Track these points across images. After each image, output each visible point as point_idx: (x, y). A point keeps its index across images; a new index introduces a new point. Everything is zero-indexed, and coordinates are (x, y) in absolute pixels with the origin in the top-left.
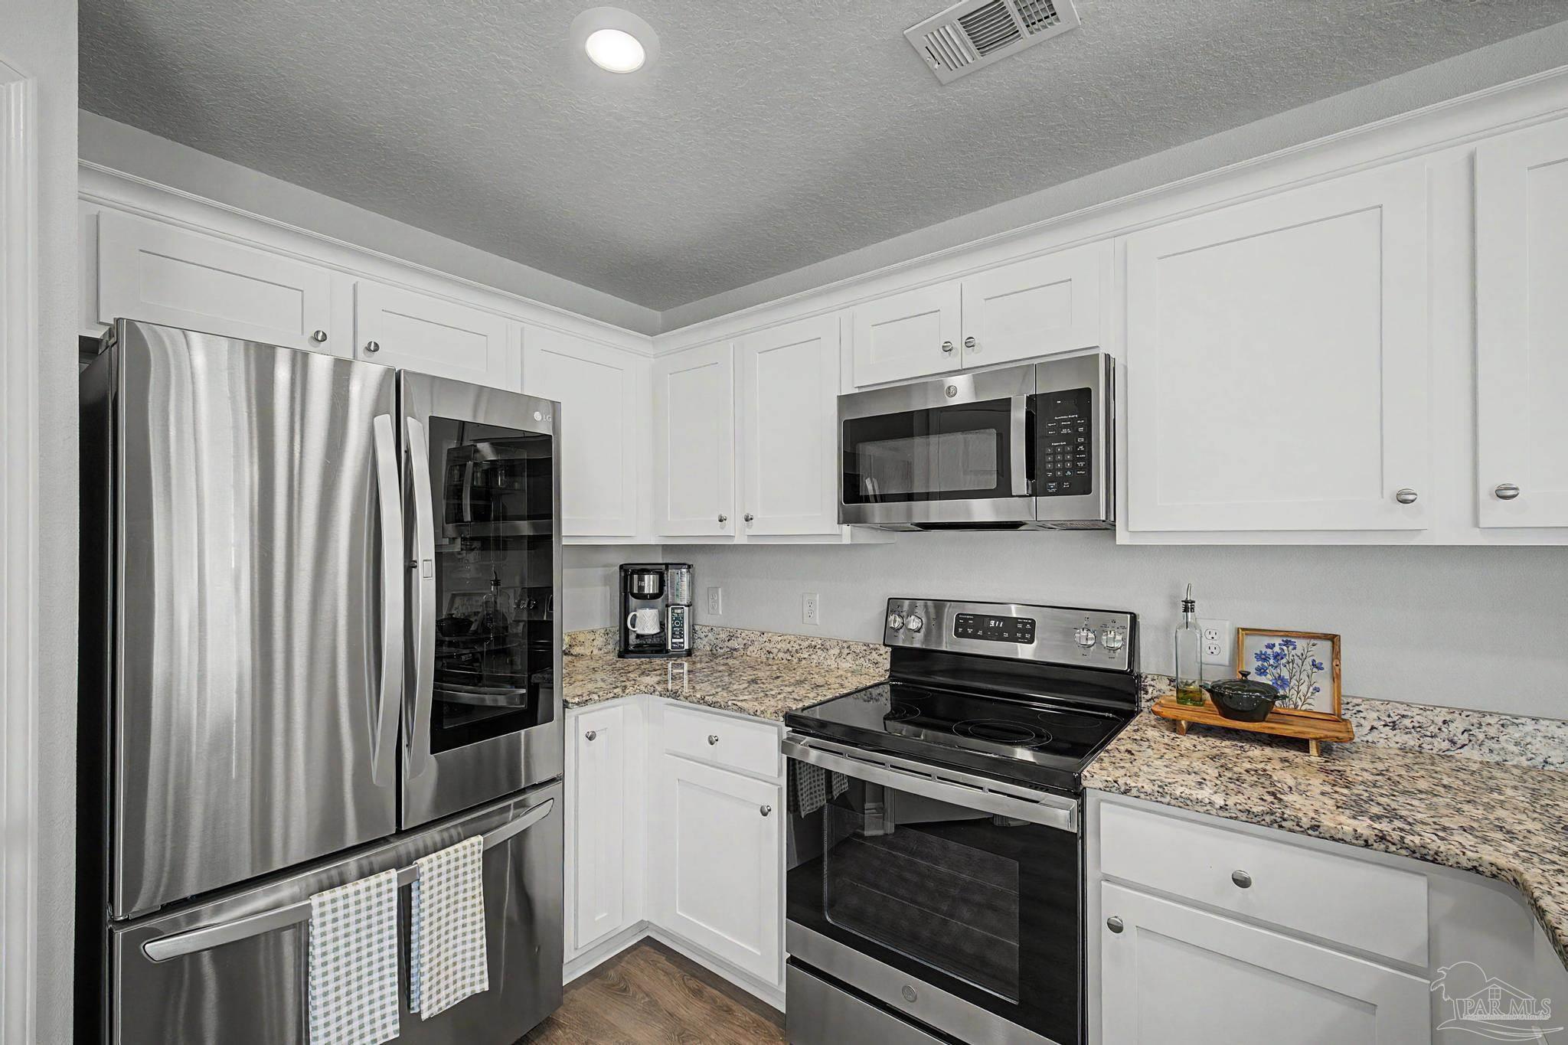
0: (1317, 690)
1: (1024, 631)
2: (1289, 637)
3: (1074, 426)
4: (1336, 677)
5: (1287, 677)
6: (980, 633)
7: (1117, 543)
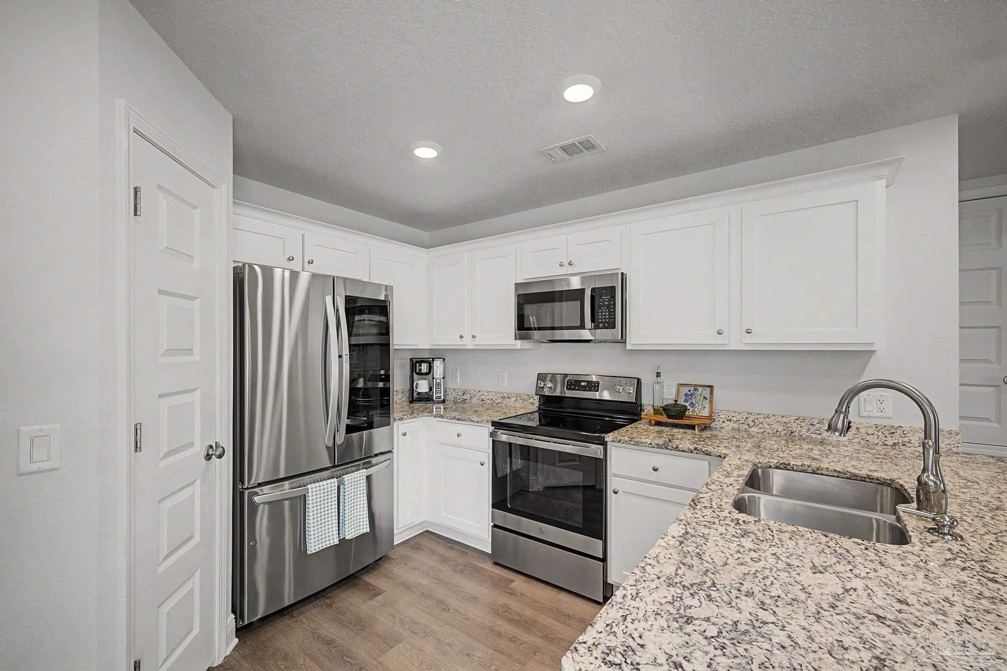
0: (704, 408)
1: (595, 387)
2: (696, 388)
3: (609, 300)
4: (711, 402)
5: (695, 403)
6: (577, 388)
7: (627, 348)
